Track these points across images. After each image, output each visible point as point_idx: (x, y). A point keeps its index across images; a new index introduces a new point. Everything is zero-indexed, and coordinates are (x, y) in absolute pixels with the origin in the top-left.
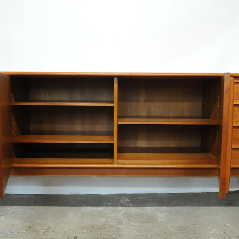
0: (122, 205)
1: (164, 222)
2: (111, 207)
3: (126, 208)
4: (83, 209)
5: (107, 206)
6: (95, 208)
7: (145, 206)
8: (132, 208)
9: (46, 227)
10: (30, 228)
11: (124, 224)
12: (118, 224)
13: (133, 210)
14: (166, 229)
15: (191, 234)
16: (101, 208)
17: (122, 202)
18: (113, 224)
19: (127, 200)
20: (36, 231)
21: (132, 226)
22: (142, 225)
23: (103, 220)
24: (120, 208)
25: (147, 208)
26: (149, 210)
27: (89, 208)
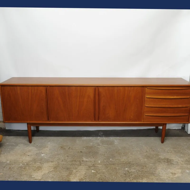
0: (100, 136)
1: (117, 144)
2: (95, 137)
3: (101, 138)
4: (83, 138)
5: (93, 136)
6: (88, 138)
7: (110, 137)
8: (104, 138)
9: (68, 147)
10: (62, 147)
11: (100, 146)
12: (98, 146)
13: (105, 139)
14: (118, 148)
15: (127, 150)
16: (91, 138)
17: (100, 135)
18: (96, 145)
19: (102, 133)
20: (65, 149)
21: (104, 146)
22: (108, 146)
23: (91, 144)
24: (99, 138)
25: (111, 137)
26: (112, 139)
27: (85, 138)
